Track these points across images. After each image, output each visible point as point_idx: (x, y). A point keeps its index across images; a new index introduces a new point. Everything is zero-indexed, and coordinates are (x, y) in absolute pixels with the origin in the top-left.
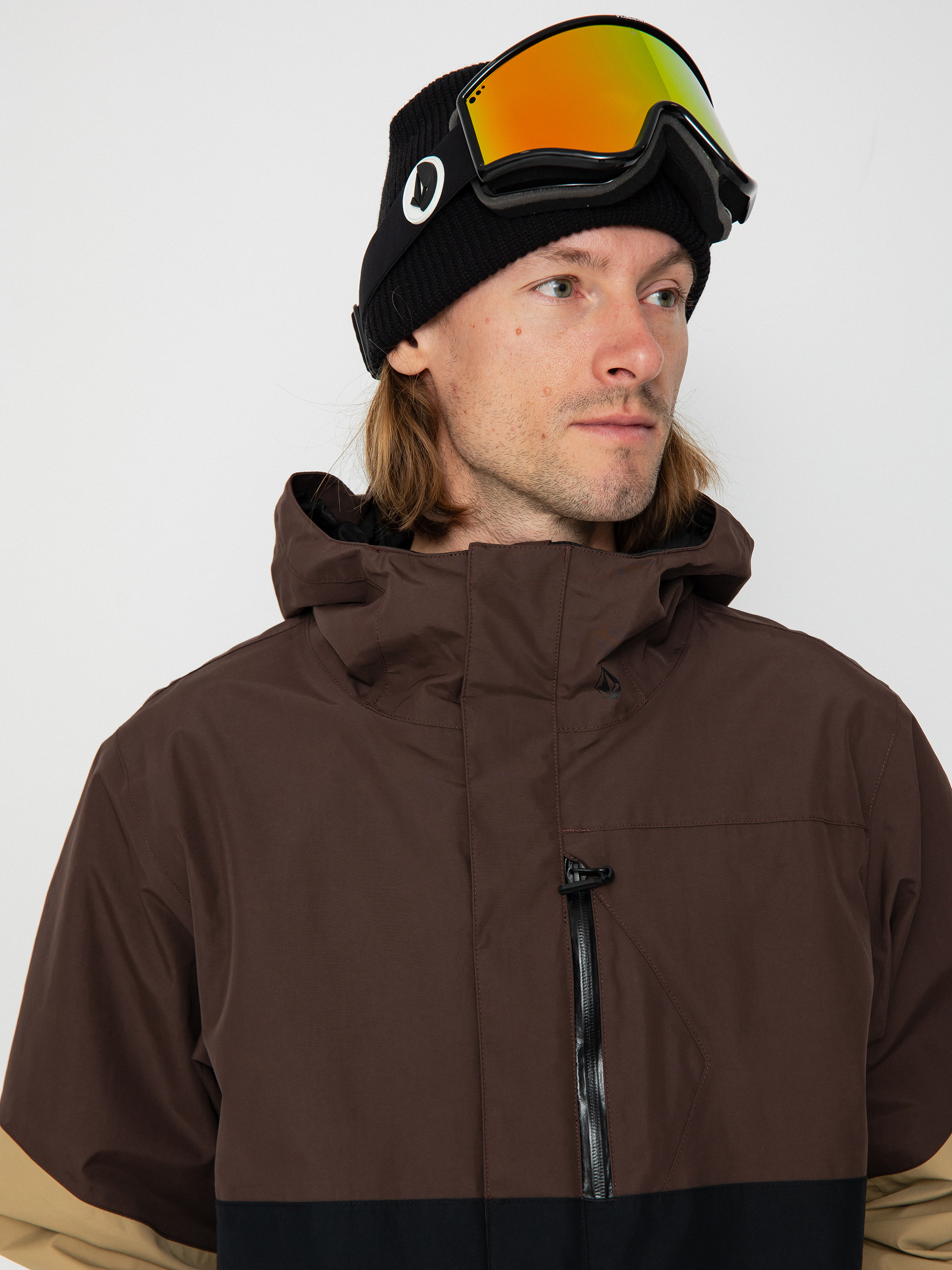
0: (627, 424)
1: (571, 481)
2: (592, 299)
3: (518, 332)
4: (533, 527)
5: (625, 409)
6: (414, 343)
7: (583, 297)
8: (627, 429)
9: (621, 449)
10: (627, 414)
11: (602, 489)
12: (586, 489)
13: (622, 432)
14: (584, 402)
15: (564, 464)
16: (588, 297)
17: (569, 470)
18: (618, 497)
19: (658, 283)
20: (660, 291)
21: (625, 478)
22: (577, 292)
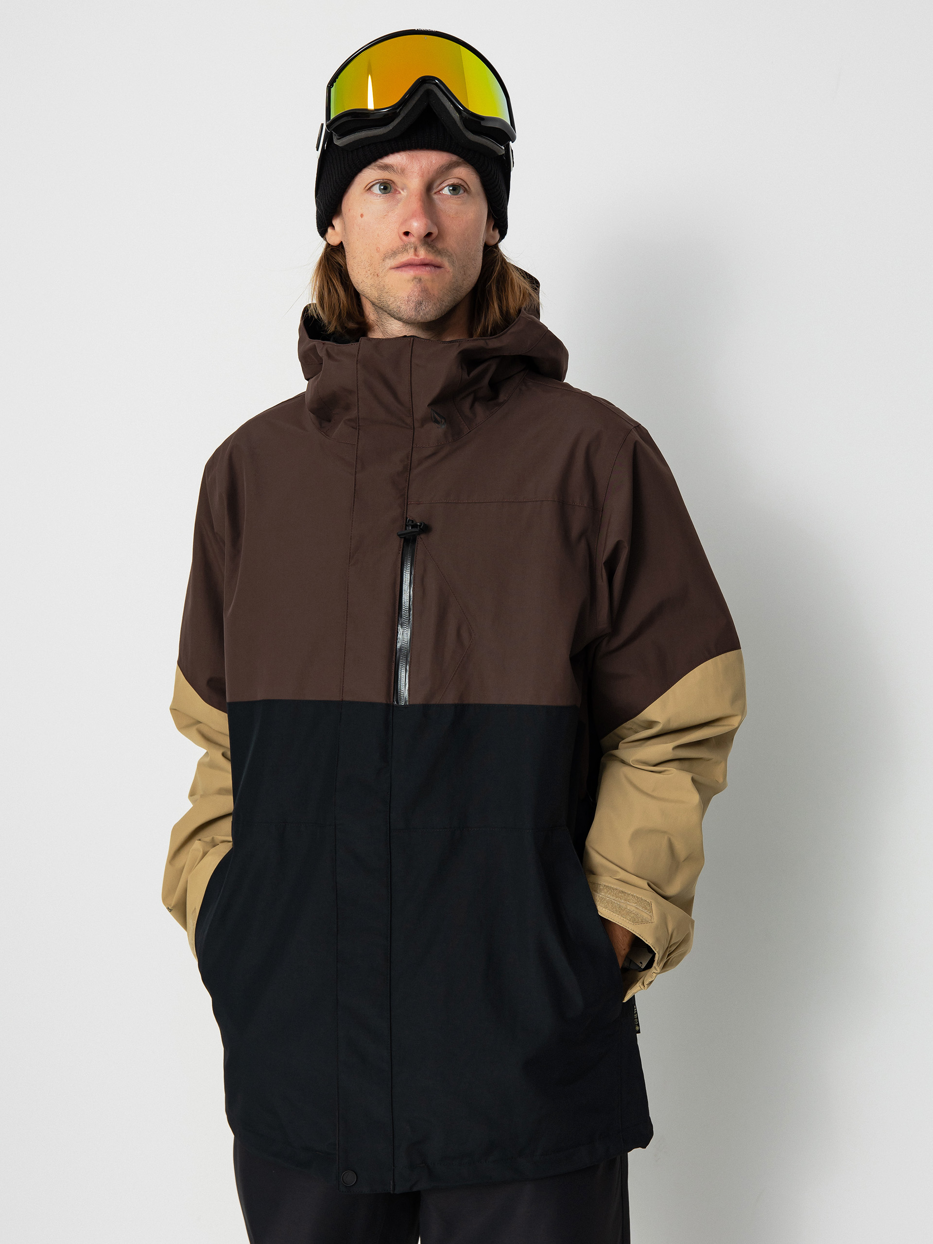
0: (419, 263)
1: (392, 299)
2: (404, 193)
3: (362, 216)
4: (396, 328)
5: (416, 255)
6: (333, 227)
7: (400, 193)
8: (418, 267)
9: (415, 278)
10: (416, 258)
11: (406, 302)
12: (398, 303)
13: (415, 269)
14: (394, 254)
15: (389, 290)
16: (402, 192)
17: (391, 294)
18: (416, 306)
19: (448, 181)
20: (449, 186)
21: (419, 295)
22: (396, 190)
